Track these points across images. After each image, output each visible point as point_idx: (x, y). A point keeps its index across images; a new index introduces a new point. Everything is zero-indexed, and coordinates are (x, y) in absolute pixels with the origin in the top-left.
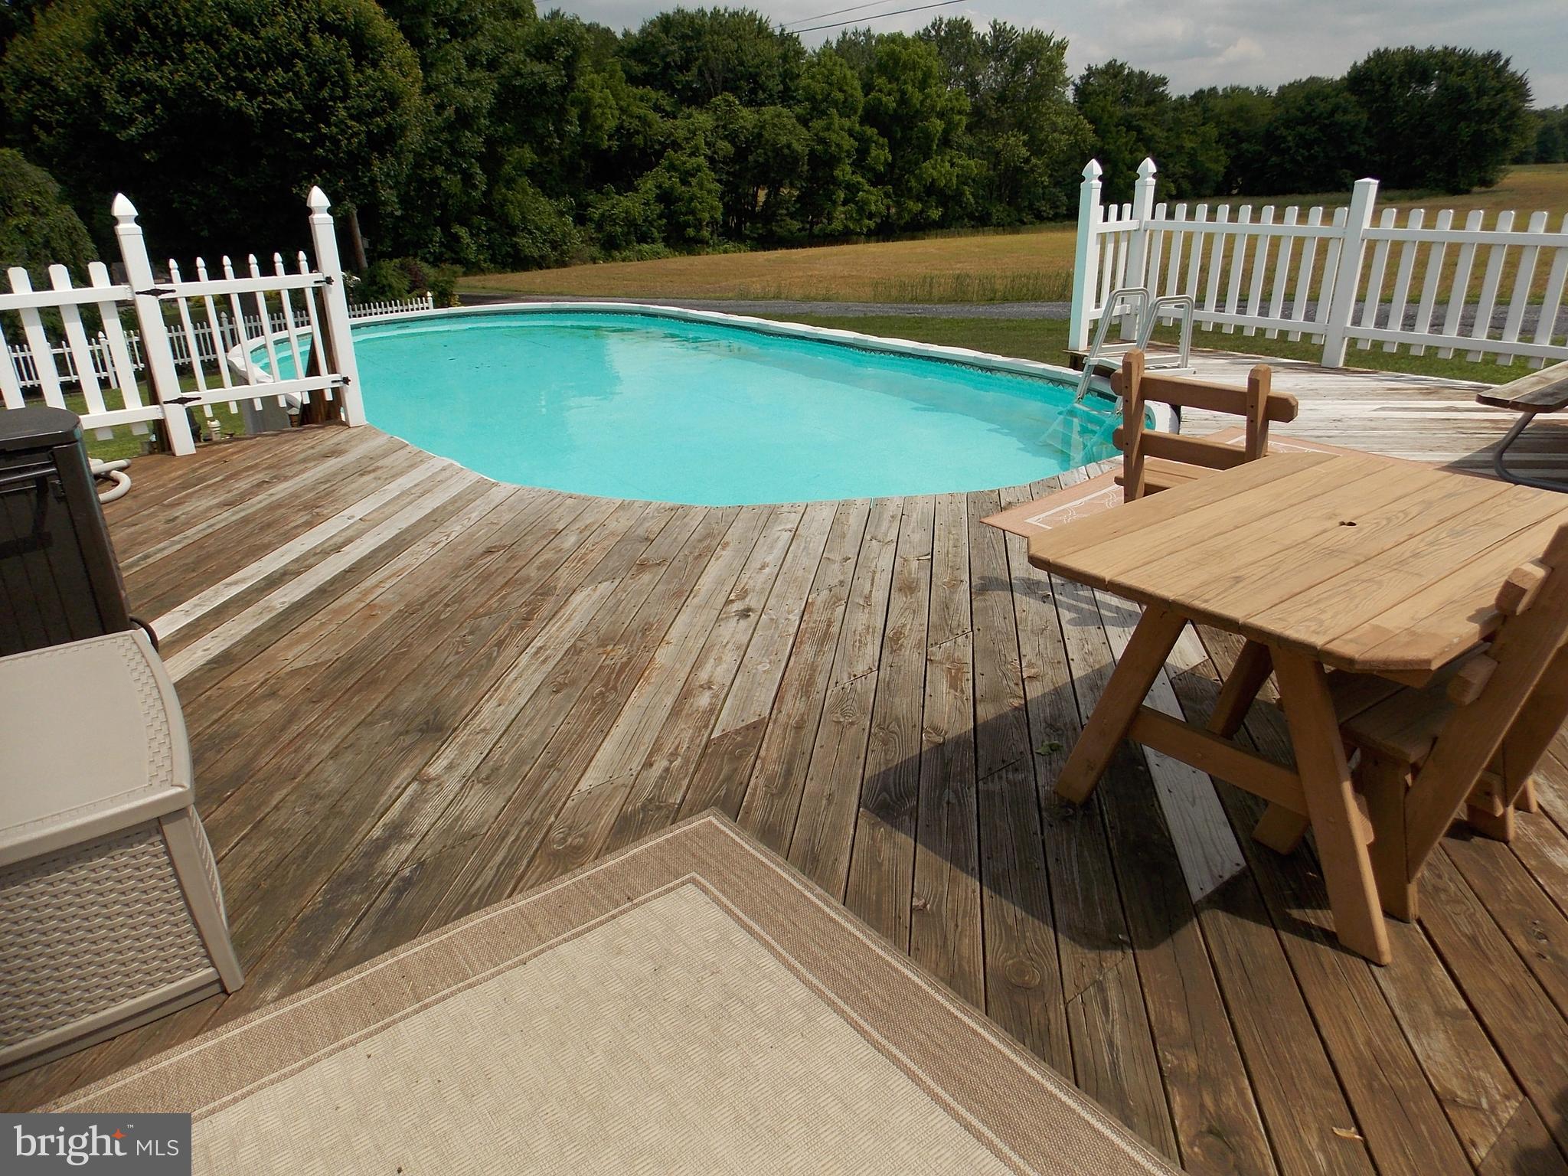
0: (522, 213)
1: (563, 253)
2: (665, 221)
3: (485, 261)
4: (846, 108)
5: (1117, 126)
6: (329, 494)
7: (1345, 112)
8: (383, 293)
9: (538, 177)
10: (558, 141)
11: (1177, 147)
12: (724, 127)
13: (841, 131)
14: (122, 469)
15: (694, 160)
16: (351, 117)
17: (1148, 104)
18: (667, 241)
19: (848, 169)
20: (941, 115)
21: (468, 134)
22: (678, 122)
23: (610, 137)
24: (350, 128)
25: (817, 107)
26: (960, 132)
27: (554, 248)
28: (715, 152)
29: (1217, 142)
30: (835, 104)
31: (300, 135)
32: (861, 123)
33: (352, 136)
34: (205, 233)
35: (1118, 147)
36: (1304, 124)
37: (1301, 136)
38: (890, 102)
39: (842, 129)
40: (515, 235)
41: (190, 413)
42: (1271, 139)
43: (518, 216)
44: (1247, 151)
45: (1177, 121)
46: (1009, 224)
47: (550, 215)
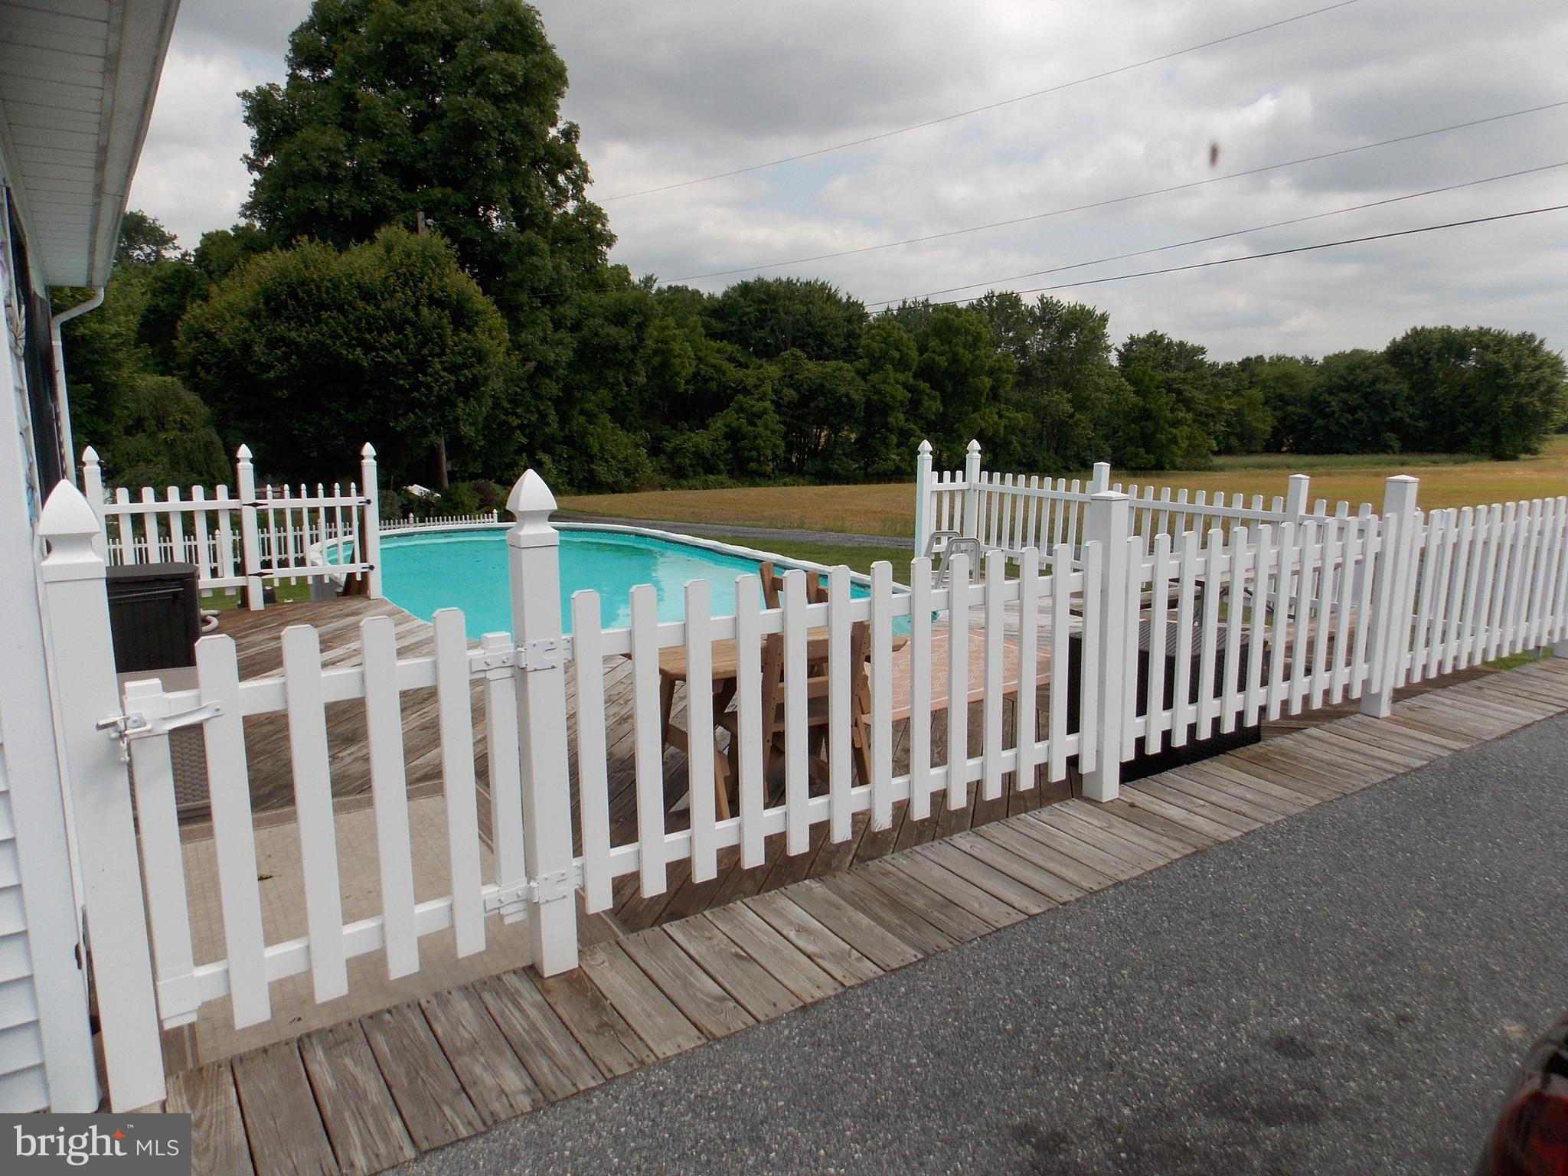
0: (601, 445)
1: (635, 480)
2: (731, 455)
3: (563, 484)
4: (902, 364)
5: (1157, 388)
6: (340, 636)
7: (1386, 381)
8: (456, 509)
9: (618, 415)
10: (626, 389)
11: (1217, 409)
12: (791, 377)
13: (895, 385)
14: (214, 616)
15: (761, 404)
16: (445, 369)
17: (1188, 369)
18: (730, 472)
19: (901, 417)
20: (991, 373)
21: (547, 381)
22: (749, 372)
23: (687, 382)
24: (442, 377)
25: (877, 363)
26: (1008, 388)
27: (627, 475)
28: (781, 398)
29: (1264, 404)
30: (892, 360)
31: (401, 382)
32: (915, 376)
33: (443, 384)
34: (314, 455)
35: (1160, 407)
36: (1346, 391)
37: (1345, 403)
38: (943, 362)
39: (897, 382)
40: (592, 463)
41: (265, 583)
42: (1316, 403)
43: (596, 449)
44: (1294, 414)
45: (1216, 386)
46: (1055, 471)
47: (626, 446)
